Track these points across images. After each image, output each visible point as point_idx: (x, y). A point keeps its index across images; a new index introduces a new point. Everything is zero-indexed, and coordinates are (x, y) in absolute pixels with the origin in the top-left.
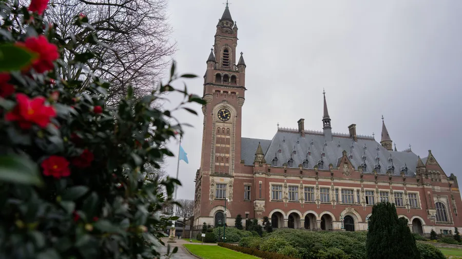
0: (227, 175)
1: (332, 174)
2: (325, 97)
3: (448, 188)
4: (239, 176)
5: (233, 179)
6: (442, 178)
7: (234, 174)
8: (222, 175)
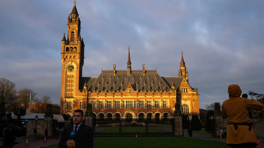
0: (72, 97)
1: (122, 94)
2: (129, 50)
3: (192, 96)
4: (78, 98)
5: (75, 99)
6: (189, 90)
7: (75, 97)
8: (69, 98)
